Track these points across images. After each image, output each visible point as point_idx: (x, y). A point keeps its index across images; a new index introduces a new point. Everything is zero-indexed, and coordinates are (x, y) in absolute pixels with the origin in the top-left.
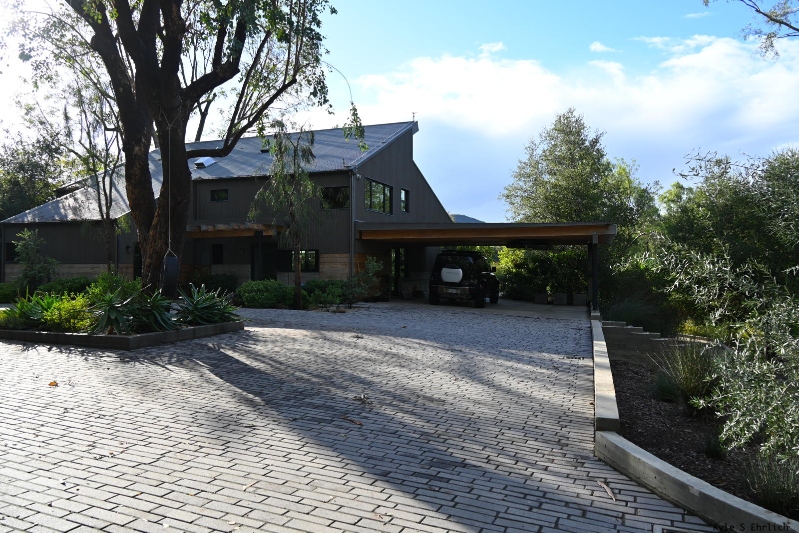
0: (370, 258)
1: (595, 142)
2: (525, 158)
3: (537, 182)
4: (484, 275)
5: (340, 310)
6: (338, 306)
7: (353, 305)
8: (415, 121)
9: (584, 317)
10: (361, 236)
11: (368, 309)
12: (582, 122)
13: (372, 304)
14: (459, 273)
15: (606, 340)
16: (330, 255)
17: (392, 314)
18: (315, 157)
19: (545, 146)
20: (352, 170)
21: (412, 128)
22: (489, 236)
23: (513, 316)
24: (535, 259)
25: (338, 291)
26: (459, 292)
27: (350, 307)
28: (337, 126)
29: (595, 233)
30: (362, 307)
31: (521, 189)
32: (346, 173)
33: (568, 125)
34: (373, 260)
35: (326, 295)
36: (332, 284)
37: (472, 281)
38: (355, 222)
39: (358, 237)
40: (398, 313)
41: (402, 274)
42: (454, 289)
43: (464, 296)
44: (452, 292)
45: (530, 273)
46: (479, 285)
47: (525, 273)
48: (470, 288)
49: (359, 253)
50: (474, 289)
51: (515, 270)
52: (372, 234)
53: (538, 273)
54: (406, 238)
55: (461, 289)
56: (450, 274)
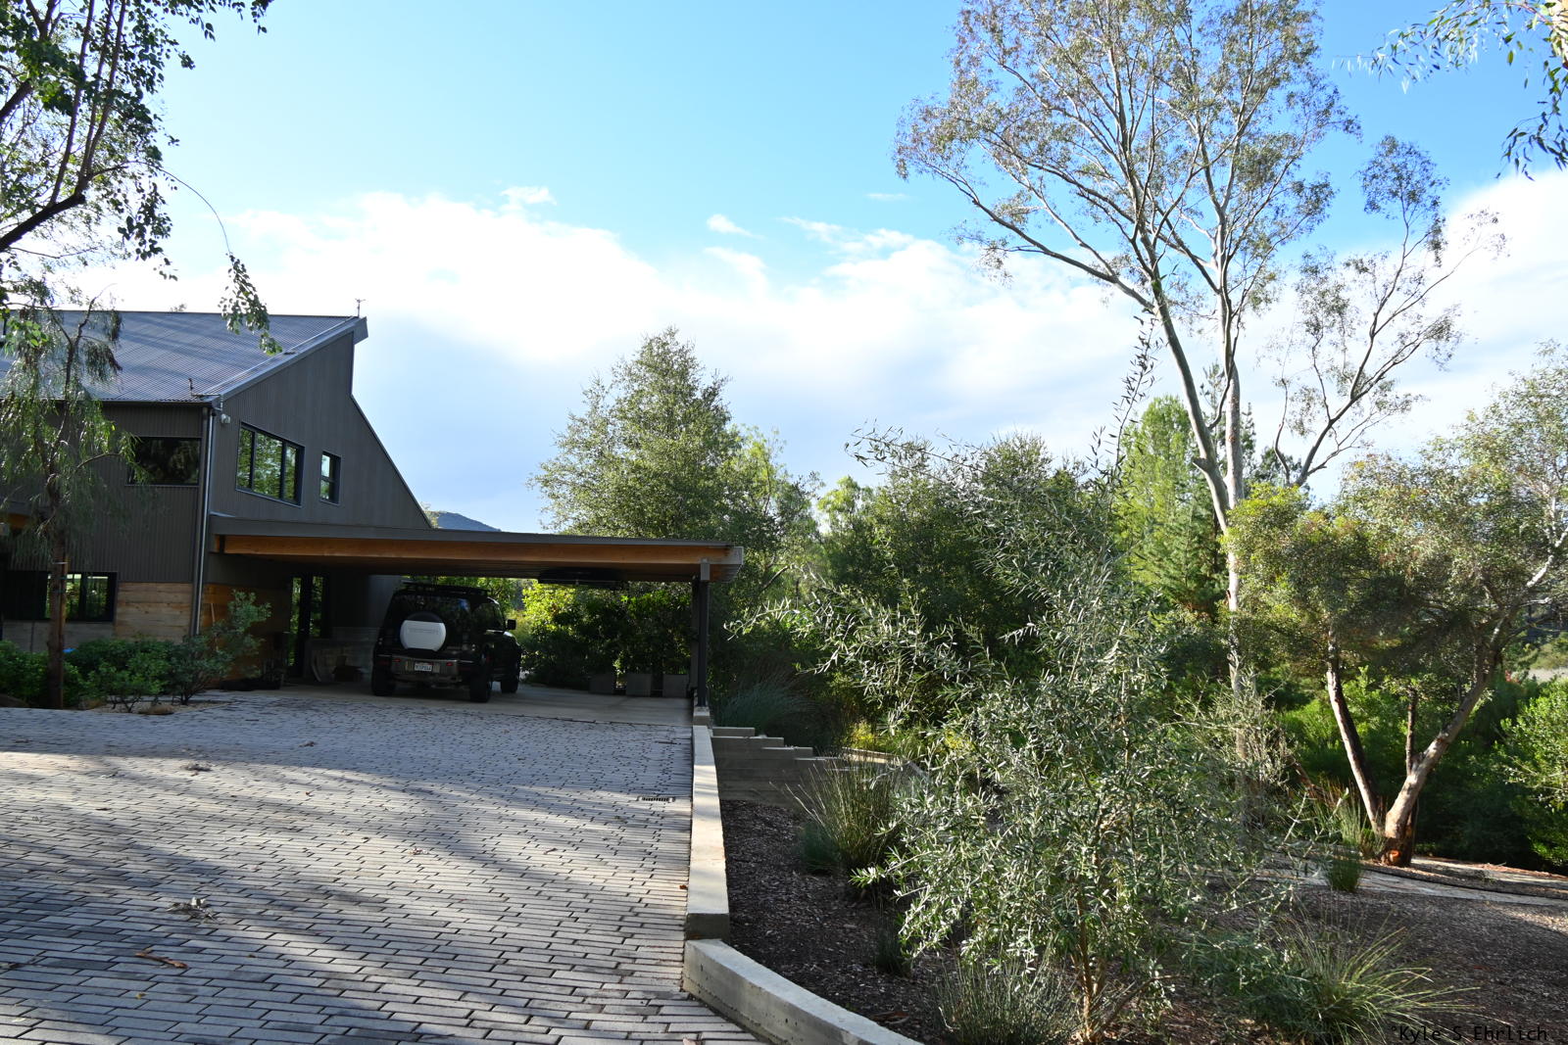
0: (241, 594)
1: (711, 394)
2: (583, 411)
3: (604, 460)
4: (490, 636)
5: (158, 708)
6: (156, 701)
7: (194, 698)
8: (361, 317)
9: (680, 720)
10: (222, 547)
11: (229, 706)
12: (689, 355)
13: (239, 696)
14: (438, 631)
15: (718, 763)
16: (144, 585)
17: (285, 717)
18: (119, 368)
19: (620, 392)
20: (209, 406)
21: (354, 330)
22: (503, 559)
23: (545, 719)
24: (593, 607)
25: (159, 666)
26: (437, 670)
27: (185, 703)
28: (182, 306)
29: (705, 561)
30: (214, 702)
31: (573, 470)
32: (197, 411)
33: (664, 356)
34: (247, 599)
35: (126, 674)
36: (145, 651)
37: (465, 648)
38: (210, 517)
39: (215, 548)
40: (299, 713)
41: (314, 630)
42: (426, 665)
43: (447, 678)
44: (423, 669)
45: (584, 633)
46: (479, 656)
47: (574, 633)
48: (461, 663)
49: (216, 584)
50: (468, 663)
51: (554, 627)
52: (249, 543)
53: (599, 634)
54: (326, 554)
55: (442, 664)
56: (420, 632)
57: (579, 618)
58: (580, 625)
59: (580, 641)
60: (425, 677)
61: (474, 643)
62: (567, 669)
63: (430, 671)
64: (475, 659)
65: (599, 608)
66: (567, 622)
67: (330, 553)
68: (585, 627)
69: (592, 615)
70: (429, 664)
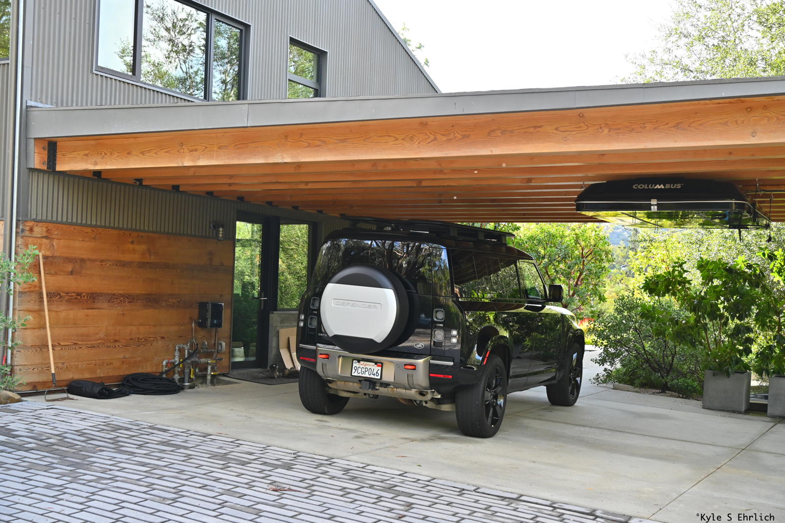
10: (51, 159)
14: (382, 304)
26: (389, 375)
37: (439, 335)
38: (28, 109)
42: (371, 365)
43: (414, 391)
44: (367, 373)
45: (694, 309)
46: (466, 354)
47: (676, 307)
48: (433, 364)
49: (51, 222)
50: (448, 366)
51: (647, 299)
52: (87, 152)
53: (719, 309)
54: (187, 163)
55: (397, 366)
56: (353, 305)
57: (685, 283)
58: (687, 295)
59: (687, 322)
60: (374, 388)
61: (455, 328)
62: (671, 365)
63: (379, 377)
64: (458, 360)
65: (719, 268)
66: (667, 291)
67: (192, 161)
68: (694, 298)
69: (708, 279)
70: (374, 364)
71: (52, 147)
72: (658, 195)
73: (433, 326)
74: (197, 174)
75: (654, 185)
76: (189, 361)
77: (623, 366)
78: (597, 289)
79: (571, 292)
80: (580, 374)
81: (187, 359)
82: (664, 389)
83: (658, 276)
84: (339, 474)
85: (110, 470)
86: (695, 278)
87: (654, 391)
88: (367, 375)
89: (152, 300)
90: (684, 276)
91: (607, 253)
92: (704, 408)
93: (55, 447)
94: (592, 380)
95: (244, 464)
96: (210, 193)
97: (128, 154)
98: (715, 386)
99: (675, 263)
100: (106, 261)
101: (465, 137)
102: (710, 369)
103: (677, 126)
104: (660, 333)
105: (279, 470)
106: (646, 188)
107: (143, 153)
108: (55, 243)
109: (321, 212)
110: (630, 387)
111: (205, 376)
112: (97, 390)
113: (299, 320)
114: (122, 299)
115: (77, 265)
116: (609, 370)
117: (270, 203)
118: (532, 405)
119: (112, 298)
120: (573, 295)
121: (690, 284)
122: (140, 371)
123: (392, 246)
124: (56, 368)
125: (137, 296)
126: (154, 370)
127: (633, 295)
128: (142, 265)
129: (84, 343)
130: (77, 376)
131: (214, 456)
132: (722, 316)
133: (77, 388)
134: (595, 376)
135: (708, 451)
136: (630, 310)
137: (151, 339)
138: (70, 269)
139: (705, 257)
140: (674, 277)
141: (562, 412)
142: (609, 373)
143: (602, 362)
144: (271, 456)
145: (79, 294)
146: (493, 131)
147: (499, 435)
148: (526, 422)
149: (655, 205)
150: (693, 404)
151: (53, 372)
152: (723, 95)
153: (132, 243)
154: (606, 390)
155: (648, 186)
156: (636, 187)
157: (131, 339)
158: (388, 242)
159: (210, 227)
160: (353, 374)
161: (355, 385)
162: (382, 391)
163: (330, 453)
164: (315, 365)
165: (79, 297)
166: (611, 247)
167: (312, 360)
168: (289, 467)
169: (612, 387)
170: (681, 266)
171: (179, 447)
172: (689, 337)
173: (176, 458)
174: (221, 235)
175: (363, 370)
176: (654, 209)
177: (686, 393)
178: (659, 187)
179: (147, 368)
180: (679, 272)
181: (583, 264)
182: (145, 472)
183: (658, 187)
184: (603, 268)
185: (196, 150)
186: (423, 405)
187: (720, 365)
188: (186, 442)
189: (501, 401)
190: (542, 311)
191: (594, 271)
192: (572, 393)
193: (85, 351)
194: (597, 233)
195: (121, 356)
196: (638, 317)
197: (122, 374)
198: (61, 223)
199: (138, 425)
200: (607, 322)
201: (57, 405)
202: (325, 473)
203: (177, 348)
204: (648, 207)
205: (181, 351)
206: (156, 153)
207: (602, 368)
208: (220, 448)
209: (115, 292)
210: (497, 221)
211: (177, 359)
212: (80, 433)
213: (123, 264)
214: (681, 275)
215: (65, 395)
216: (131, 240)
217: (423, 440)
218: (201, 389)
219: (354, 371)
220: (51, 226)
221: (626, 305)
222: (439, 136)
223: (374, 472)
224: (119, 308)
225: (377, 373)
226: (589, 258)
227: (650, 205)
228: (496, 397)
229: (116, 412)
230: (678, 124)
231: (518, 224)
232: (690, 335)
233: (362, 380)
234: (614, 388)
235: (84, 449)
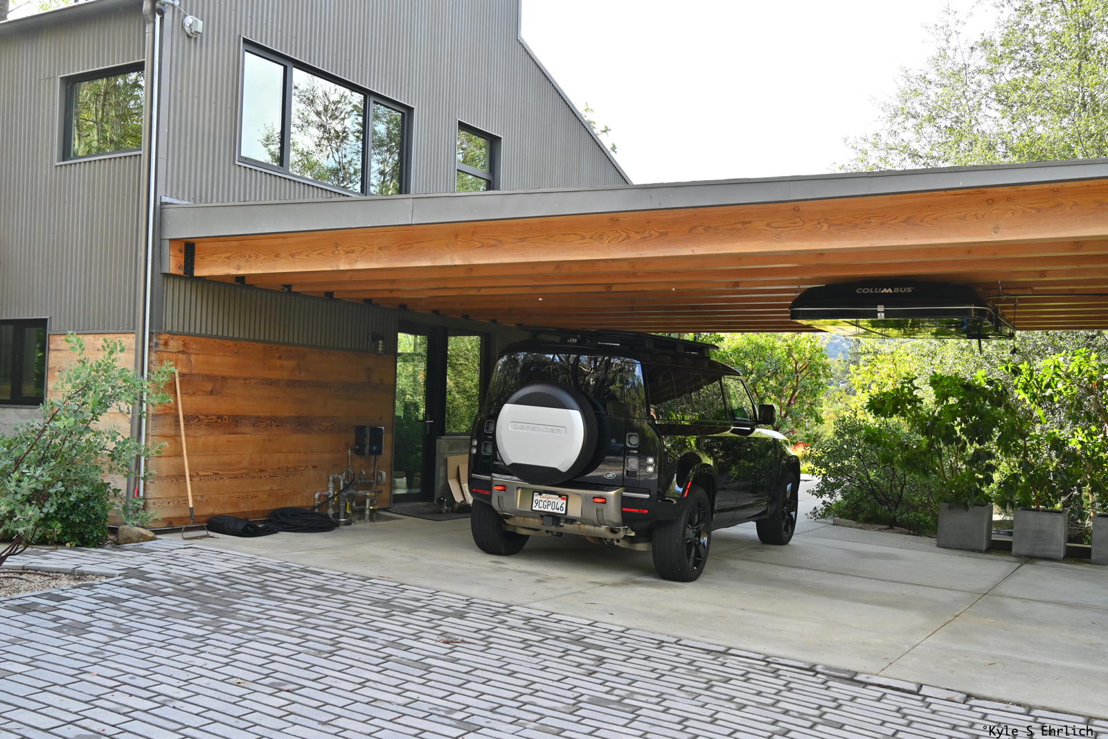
10: (189, 263)
14: (567, 427)
26: (575, 510)
37: (633, 463)
38: (161, 208)
39: (173, 264)
42: (554, 498)
43: (603, 528)
44: (550, 507)
45: (926, 432)
46: (664, 484)
47: (906, 430)
48: (626, 497)
49: (188, 334)
50: (643, 499)
51: (871, 420)
52: (229, 255)
53: (955, 432)
54: (343, 266)
55: (585, 498)
56: (534, 429)
57: (915, 402)
58: (918, 416)
59: (918, 447)
60: (557, 524)
61: (651, 456)
62: (900, 497)
63: (563, 512)
64: (655, 490)
65: (955, 385)
66: (895, 411)
67: (349, 264)
68: (927, 419)
69: (942, 397)
70: (557, 496)
71: (189, 249)
72: (885, 300)
73: (625, 452)
74: (353, 279)
75: (880, 289)
76: (345, 494)
77: (845, 498)
78: (813, 410)
79: (784, 413)
80: (795, 508)
81: (342, 490)
82: (891, 524)
83: (885, 394)
84: (519, 623)
85: (258, 619)
86: (928, 396)
87: (881, 527)
88: (549, 509)
89: (302, 424)
90: (914, 393)
91: (825, 367)
92: (938, 546)
93: (195, 592)
94: (809, 514)
95: (409, 612)
96: (368, 301)
97: (276, 256)
98: (952, 521)
99: (904, 378)
100: (250, 379)
101: (662, 235)
102: (946, 501)
103: (907, 220)
104: (887, 460)
105: (450, 619)
106: (871, 292)
107: (292, 255)
108: (193, 358)
109: (495, 321)
110: (853, 523)
111: (362, 512)
112: (240, 526)
113: (471, 446)
114: (268, 422)
115: (217, 385)
116: (828, 503)
117: (436, 312)
118: (740, 544)
119: (258, 422)
120: (785, 416)
121: (922, 403)
122: (289, 505)
123: (577, 360)
124: (195, 501)
125: (286, 419)
126: (305, 504)
127: (856, 416)
128: (291, 384)
129: (225, 473)
130: (218, 511)
131: (376, 602)
132: (958, 440)
133: (218, 525)
134: (811, 510)
135: (945, 596)
136: (852, 433)
137: (302, 468)
138: (210, 388)
139: (938, 372)
140: (903, 395)
141: (774, 552)
142: (828, 506)
143: (820, 493)
144: (440, 603)
145: (220, 417)
146: (695, 227)
147: (703, 578)
148: (732, 563)
149: (882, 312)
150: (926, 542)
151: (191, 506)
152: (961, 185)
153: (280, 358)
154: (825, 526)
155: (873, 290)
156: (859, 291)
157: (279, 468)
158: (573, 356)
159: (368, 339)
160: (534, 509)
161: (536, 520)
162: (568, 528)
163: (507, 599)
164: (489, 498)
165: (220, 421)
166: (829, 361)
167: (487, 493)
168: (461, 615)
169: (832, 522)
170: (911, 382)
171: (335, 592)
172: (921, 465)
173: (331, 605)
174: (380, 349)
175: (546, 504)
176: (881, 316)
177: (917, 529)
178: (887, 291)
179: (297, 502)
180: (909, 389)
181: (797, 380)
182: (298, 621)
183: (885, 291)
184: (820, 385)
185: (353, 252)
186: (614, 544)
187: (957, 496)
188: (342, 586)
189: (704, 539)
190: (751, 436)
191: (810, 389)
192: (786, 529)
193: (228, 482)
194: (812, 344)
195: (268, 488)
196: (862, 441)
197: (268, 508)
198: (200, 336)
199: (288, 567)
200: (825, 447)
201: (196, 543)
202: (503, 622)
203: (331, 479)
204: (874, 314)
205: (336, 482)
206: (307, 255)
207: (820, 500)
208: (383, 593)
209: (261, 414)
210: (698, 331)
211: (331, 491)
212: (223, 576)
213: (270, 383)
214: (911, 392)
215: (204, 533)
216: (278, 355)
217: (615, 585)
218: (358, 525)
219: (534, 504)
220: (188, 339)
221: (848, 428)
222: (632, 234)
223: (559, 621)
224: (265, 433)
225: (561, 507)
226: (804, 373)
227: (877, 312)
228: (698, 535)
229: (263, 552)
230: (909, 218)
231: (722, 335)
232: (922, 461)
233: (544, 515)
234: (835, 524)
235: (227, 594)
